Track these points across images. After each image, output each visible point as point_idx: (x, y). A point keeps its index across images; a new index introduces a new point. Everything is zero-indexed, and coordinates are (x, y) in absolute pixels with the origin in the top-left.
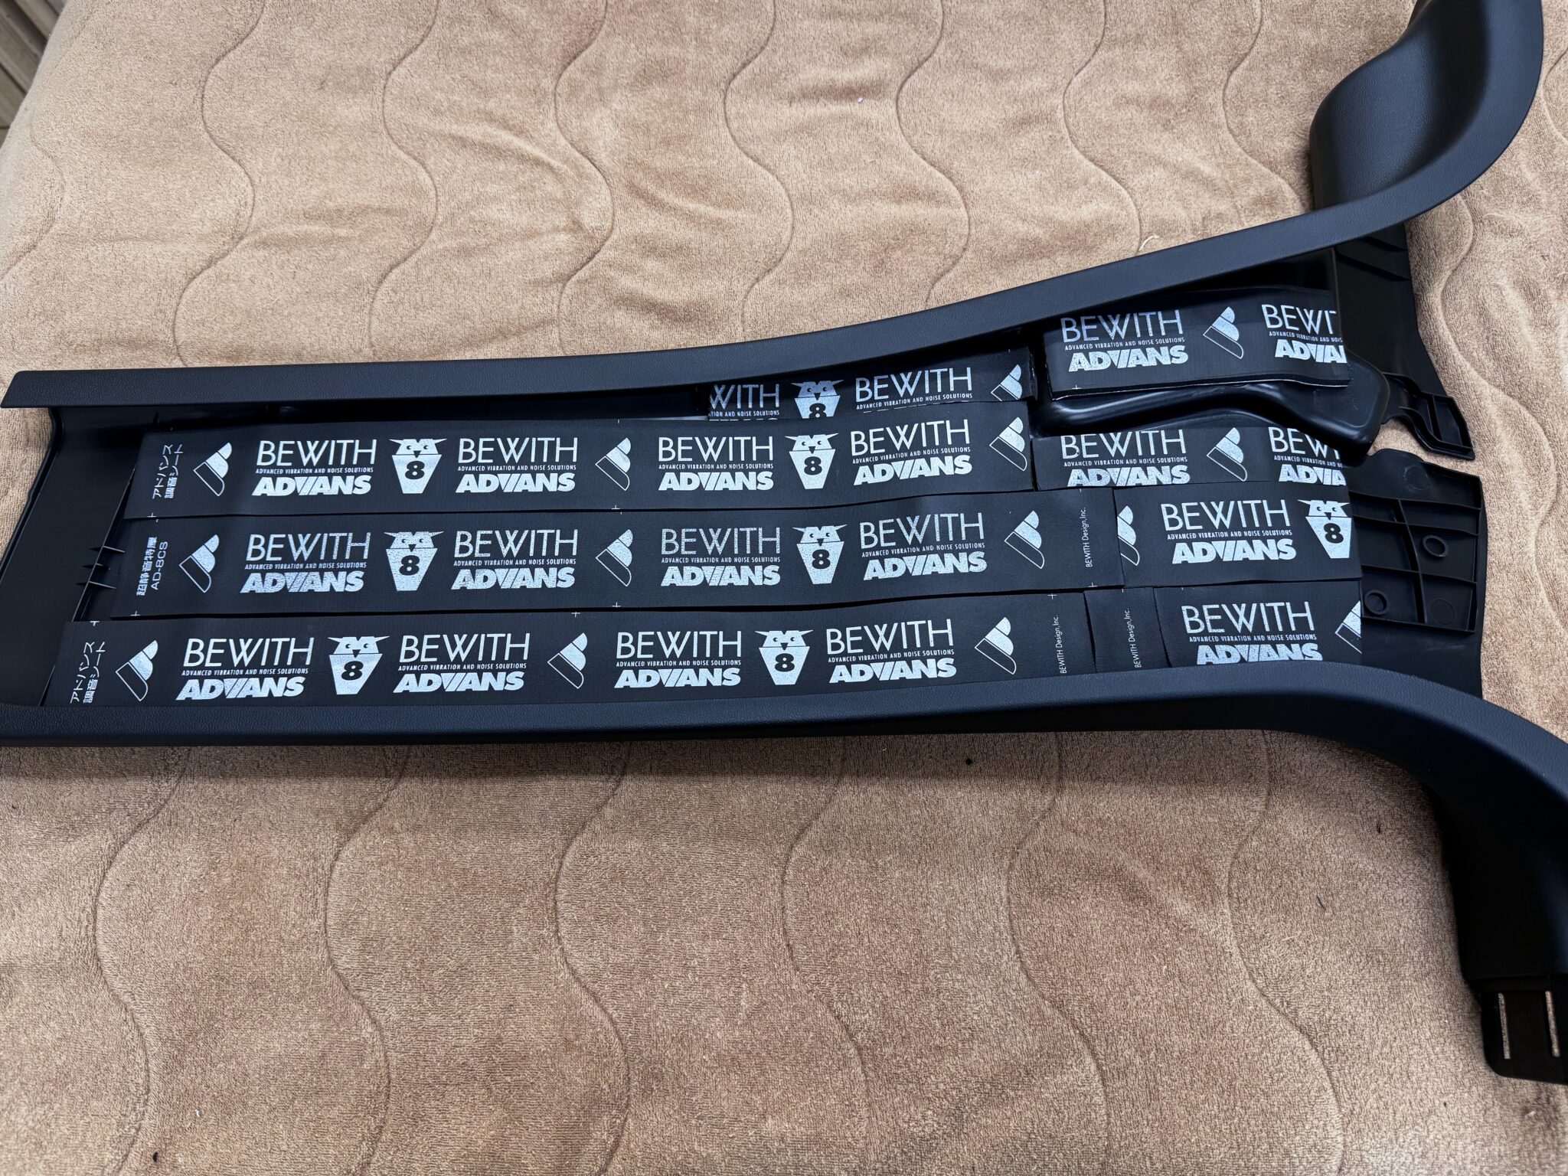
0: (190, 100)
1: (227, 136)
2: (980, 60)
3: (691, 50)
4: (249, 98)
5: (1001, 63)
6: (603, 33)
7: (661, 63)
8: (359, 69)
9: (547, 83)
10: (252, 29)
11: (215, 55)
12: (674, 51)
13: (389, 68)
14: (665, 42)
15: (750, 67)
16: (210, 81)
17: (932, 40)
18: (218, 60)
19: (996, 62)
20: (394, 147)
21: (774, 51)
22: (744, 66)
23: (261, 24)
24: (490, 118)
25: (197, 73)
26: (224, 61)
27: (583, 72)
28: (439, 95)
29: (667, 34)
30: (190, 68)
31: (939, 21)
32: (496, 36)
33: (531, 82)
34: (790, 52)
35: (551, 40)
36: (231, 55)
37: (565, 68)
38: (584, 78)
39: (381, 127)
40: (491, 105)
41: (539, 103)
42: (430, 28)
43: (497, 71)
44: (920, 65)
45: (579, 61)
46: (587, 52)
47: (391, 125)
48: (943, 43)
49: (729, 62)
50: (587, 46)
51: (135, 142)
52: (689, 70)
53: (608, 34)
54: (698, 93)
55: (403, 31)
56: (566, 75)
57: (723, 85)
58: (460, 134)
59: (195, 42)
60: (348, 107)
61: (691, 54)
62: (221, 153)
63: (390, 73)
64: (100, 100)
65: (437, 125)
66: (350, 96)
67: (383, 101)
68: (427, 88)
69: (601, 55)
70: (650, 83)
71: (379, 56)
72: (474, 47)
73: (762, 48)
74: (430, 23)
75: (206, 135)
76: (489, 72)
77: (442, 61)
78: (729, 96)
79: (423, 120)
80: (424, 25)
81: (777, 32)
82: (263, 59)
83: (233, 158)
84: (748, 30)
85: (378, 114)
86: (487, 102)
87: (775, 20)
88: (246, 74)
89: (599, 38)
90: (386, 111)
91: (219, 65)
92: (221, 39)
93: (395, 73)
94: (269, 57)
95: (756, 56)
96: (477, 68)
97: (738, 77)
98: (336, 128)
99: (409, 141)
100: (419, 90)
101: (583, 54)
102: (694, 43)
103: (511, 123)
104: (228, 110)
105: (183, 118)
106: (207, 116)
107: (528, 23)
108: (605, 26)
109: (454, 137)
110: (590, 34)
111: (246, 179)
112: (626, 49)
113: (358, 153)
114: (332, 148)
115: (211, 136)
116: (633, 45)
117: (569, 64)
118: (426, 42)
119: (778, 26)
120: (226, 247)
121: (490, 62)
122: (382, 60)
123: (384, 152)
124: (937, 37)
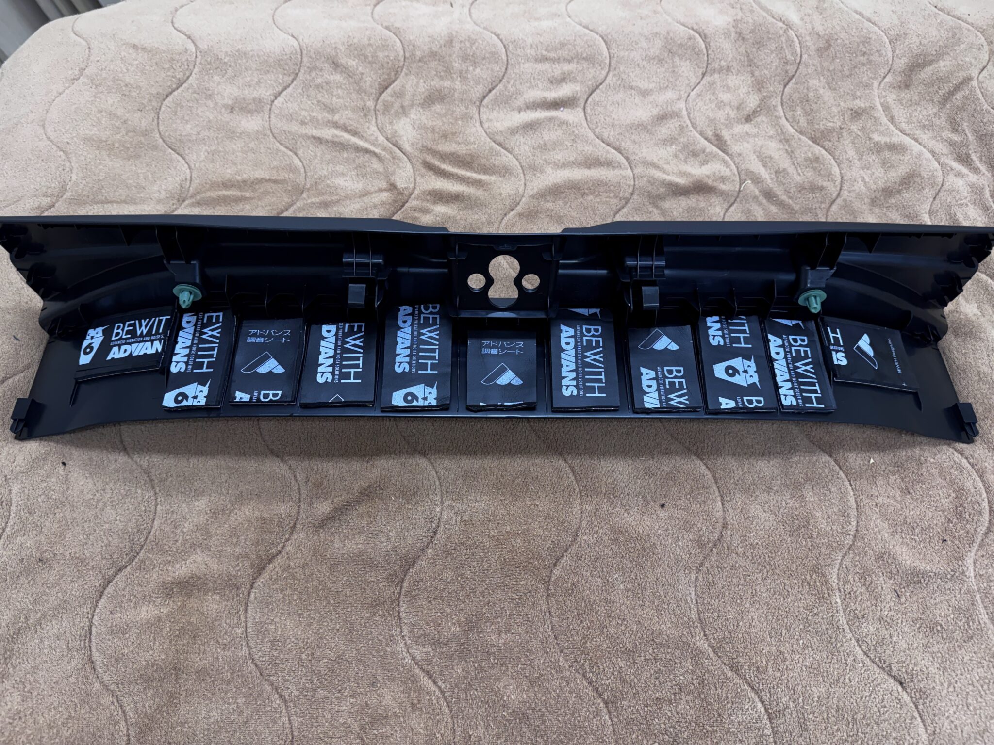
0: (150, 119)
1: (174, 140)
2: (634, 84)
3: (457, 83)
4: (187, 118)
5: (646, 86)
6: (403, 74)
7: (439, 91)
8: (254, 99)
9: (370, 104)
10: (188, 77)
11: (165, 93)
12: (447, 84)
13: (273, 98)
14: (441, 78)
15: (493, 92)
16: (163, 109)
17: (604, 73)
18: (167, 96)
19: (644, 85)
20: (277, 144)
21: (508, 82)
22: (490, 91)
23: (193, 74)
24: (336, 125)
25: (154, 104)
26: (170, 98)
27: (392, 96)
28: (304, 113)
29: (442, 74)
30: (150, 101)
31: (607, 61)
32: (338, 77)
33: (360, 104)
34: (518, 83)
35: (370, 79)
36: (175, 93)
37: (381, 94)
38: (393, 100)
39: (269, 132)
40: (337, 118)
41: (365, 115)
42: (297, 74)
43: (339, 98)
44: (597, 87)
45: (389, 90)
46: (394, 85)
47: (275, 131)
48: (611, 74)
49: (480, 89)
50: (394, 82)
51: (117, 145)
52: (456, 95)
53: (406, 74)
54: (463, 108)
55: (281, 77)
56: (382, 98)
57: (478, 103)
58: (318, 135)
59: (153, 86)
60: (248, 122)
61: (458, 85)
62: (170, 150)
63: (273, 102)
64: (95, 119)
65: (303, 130)
66: (249, 115)
67: (270, 118)
68: (297, 109)
69: (403, 86)
70: (433, 103)
71: (266, 92)
72: (324, 84)
73: (501, 81)
74: (297, 71)
75: (161, 140)
76: (334, 99)
77: (305, 93)
78: (482, 109)
79: (295, 127)
80: (293, 73)
81: (509, 71)
82: (195, 95)
83: (178, 154)
84: (492, 70)
85: (267, 125)
86: (334, 116)
87: (507, 64)
88: (184, 104)
89: (401, 76)
90: (271, 123)
91: (168, 99)
92: (169, 84)
93: (276, 102)
94: (199, 94)
95: (497, 85)
96: (326, 96)
97: (487, 98)
98: (241, 134)
99: (287, 140)
100: (291, 110)
101: (392, 86)
102: (459, 79)
103: (349, 128)
104: (174, 125)
105: (146, 130)
106: (161, 129)
107: (357, 69)
108: (404, 70)
109: (314, 138)
110: (395, 75)
111: (186, 165)
112: (418, 83)
113: (255, 148)
114: (239, 146)
115: (164, 141)
116: (422, 81)
117: (383, 92)
118: (295, 83)
119: (509, 67)
120: (175, 206)
121: (335, 93)
122: (268, 94)
123: (271, 147)
124: (607, 70)
